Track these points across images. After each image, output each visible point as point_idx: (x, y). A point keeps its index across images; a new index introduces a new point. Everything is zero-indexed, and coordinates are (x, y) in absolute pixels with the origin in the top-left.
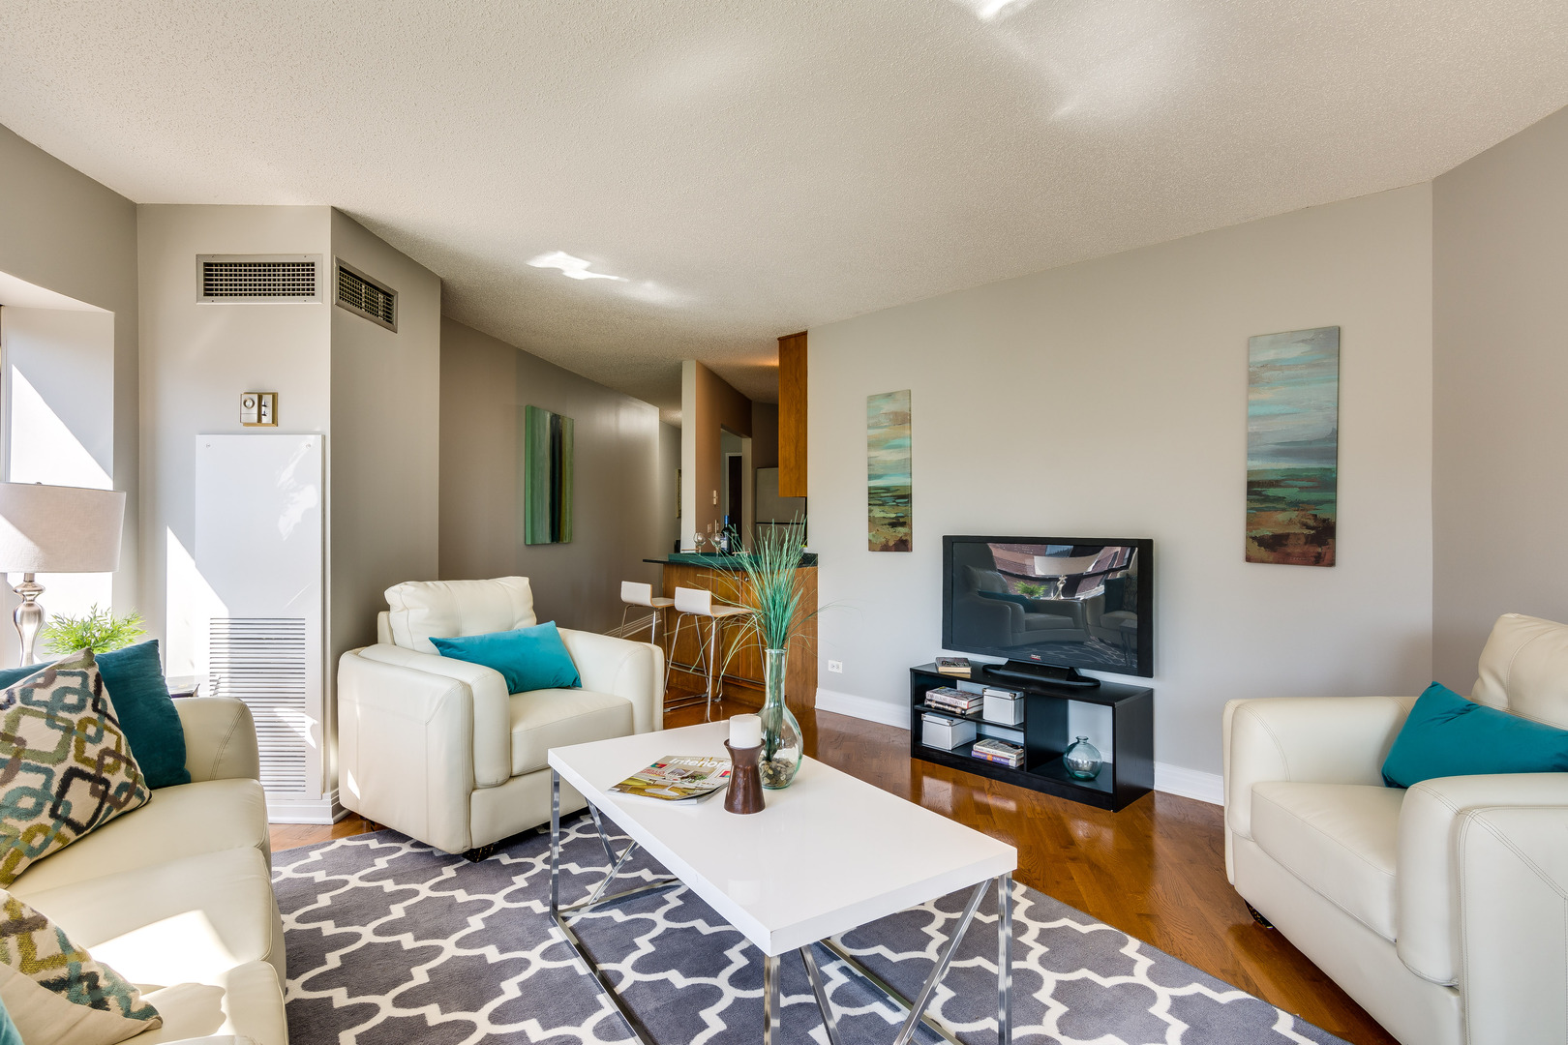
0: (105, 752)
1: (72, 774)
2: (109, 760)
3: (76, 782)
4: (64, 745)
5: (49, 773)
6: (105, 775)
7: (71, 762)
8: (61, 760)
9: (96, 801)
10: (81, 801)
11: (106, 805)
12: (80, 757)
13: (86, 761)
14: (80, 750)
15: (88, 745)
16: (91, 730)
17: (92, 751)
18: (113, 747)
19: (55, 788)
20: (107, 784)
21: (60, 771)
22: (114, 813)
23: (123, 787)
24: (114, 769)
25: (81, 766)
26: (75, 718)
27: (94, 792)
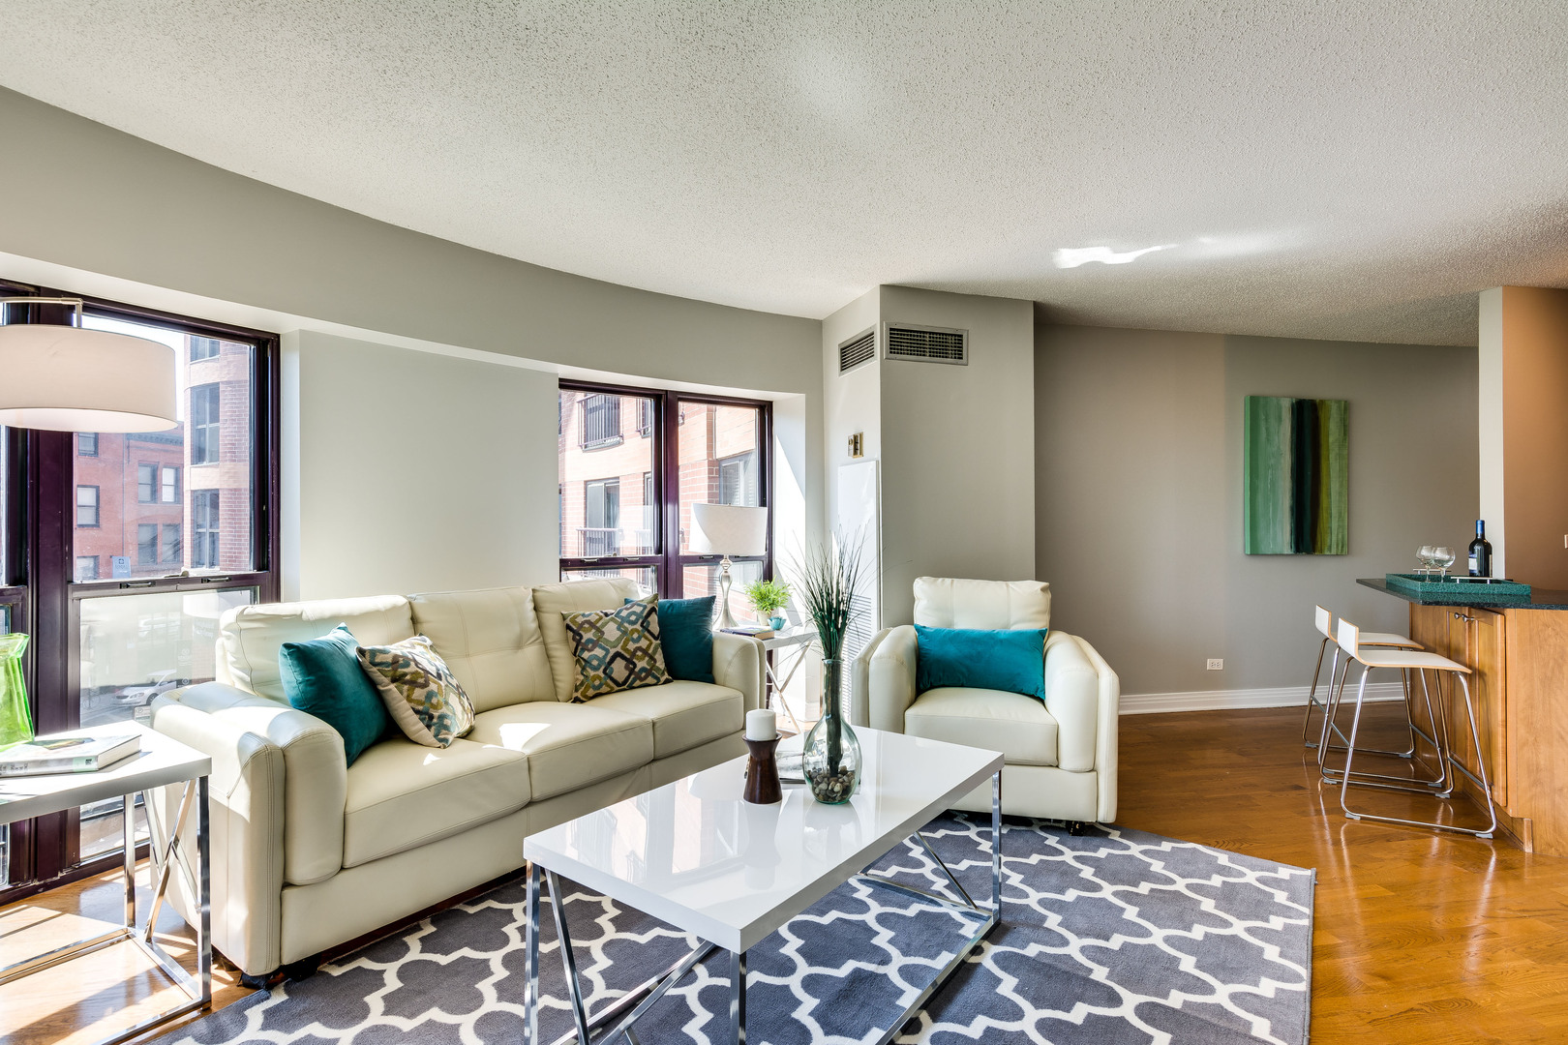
0: (639, 649)
1: (617, 655)
2: (639, 653)
3: (618, 659)
4: (619, 640)
5: (608, 651)
6: (634, 660)
7: (619, 649)
8: (615, 647)
9: (627, 673)
10: (619, 670)
11: (632, 677)
12: (624, 648)
13: (627, 650)
14: (626, 644)
15: (631, 643)
16: (635, 636)
17: (631, 646)
18: (644, 647)
19: (608, 660)
20: (635, 665)
21: (612, 651)
22: (638, 683)
23: (643, 669)
24: (641, 659)
25: (623, 652)
26: (630, 627)
27: (626, 667)
